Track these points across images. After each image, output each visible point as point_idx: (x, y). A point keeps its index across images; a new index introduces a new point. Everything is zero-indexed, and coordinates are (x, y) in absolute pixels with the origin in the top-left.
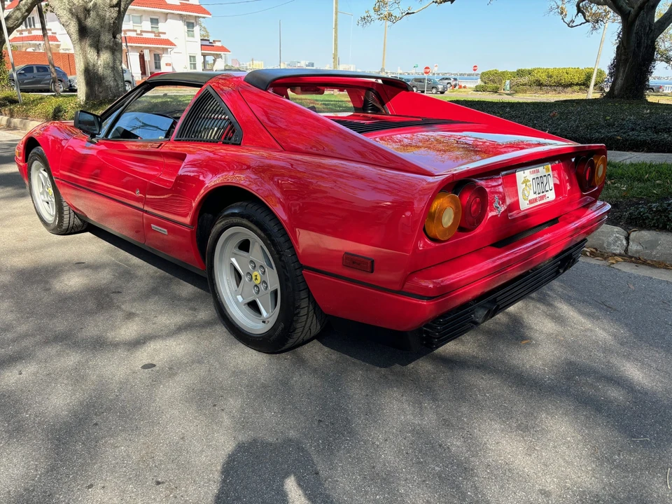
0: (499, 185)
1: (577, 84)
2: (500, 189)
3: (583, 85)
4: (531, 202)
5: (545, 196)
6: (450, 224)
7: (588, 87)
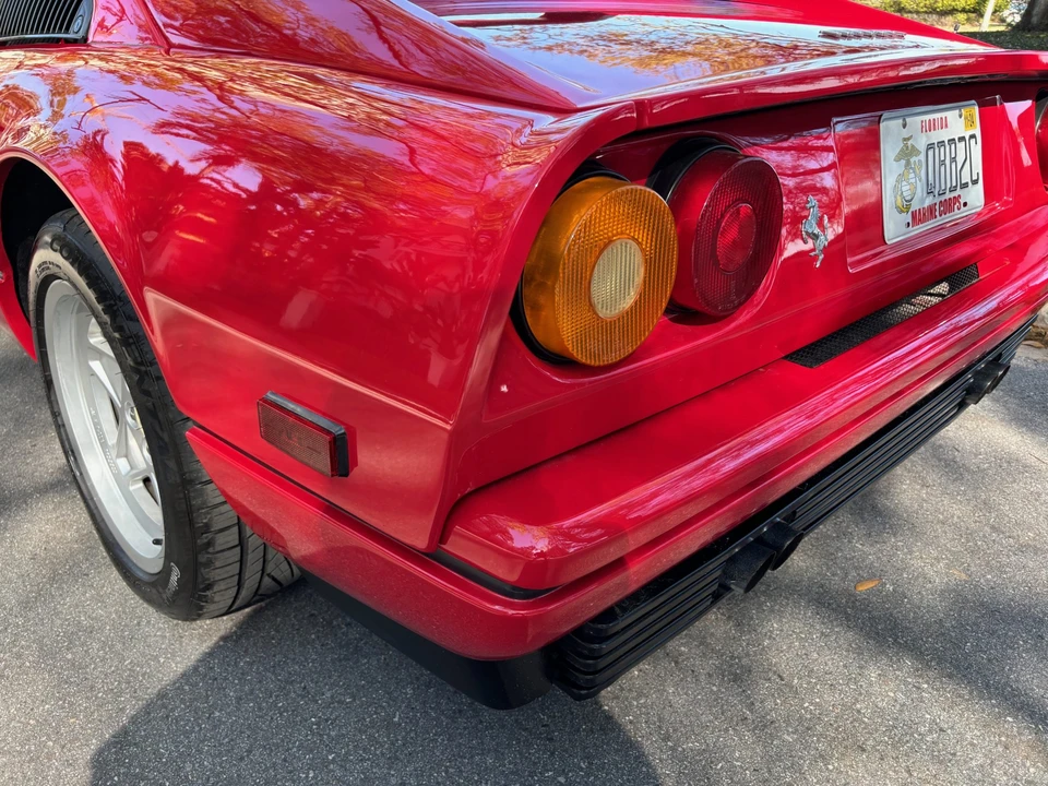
0: (823, 170)
1: (964, 10)
2: (828, 180)
3: (973, 12)
4: (918, 218)
5: (957, 199)
6: (628, 302)
7: (982, 16)
